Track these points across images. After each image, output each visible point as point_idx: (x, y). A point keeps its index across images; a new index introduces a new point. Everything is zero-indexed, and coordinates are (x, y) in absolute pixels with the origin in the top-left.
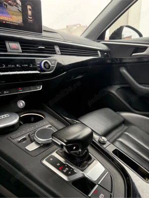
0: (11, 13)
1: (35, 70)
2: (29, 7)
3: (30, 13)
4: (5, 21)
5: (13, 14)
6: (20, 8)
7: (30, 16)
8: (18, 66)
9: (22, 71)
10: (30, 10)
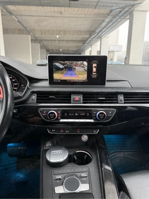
0: (78, 73)
1: (91, 119)
2: (94, 65)
3: (94, 70)
4: (73, 80)
5: (80, 74)
6: (86, 68)
7: (95, 73)
8: (76, 114)
9: (78, 119)
10: (95, 67)
